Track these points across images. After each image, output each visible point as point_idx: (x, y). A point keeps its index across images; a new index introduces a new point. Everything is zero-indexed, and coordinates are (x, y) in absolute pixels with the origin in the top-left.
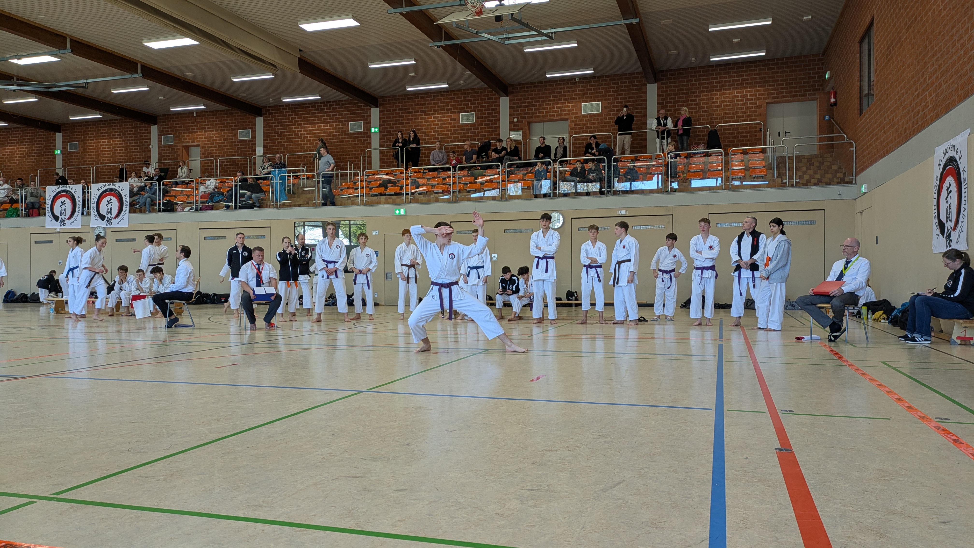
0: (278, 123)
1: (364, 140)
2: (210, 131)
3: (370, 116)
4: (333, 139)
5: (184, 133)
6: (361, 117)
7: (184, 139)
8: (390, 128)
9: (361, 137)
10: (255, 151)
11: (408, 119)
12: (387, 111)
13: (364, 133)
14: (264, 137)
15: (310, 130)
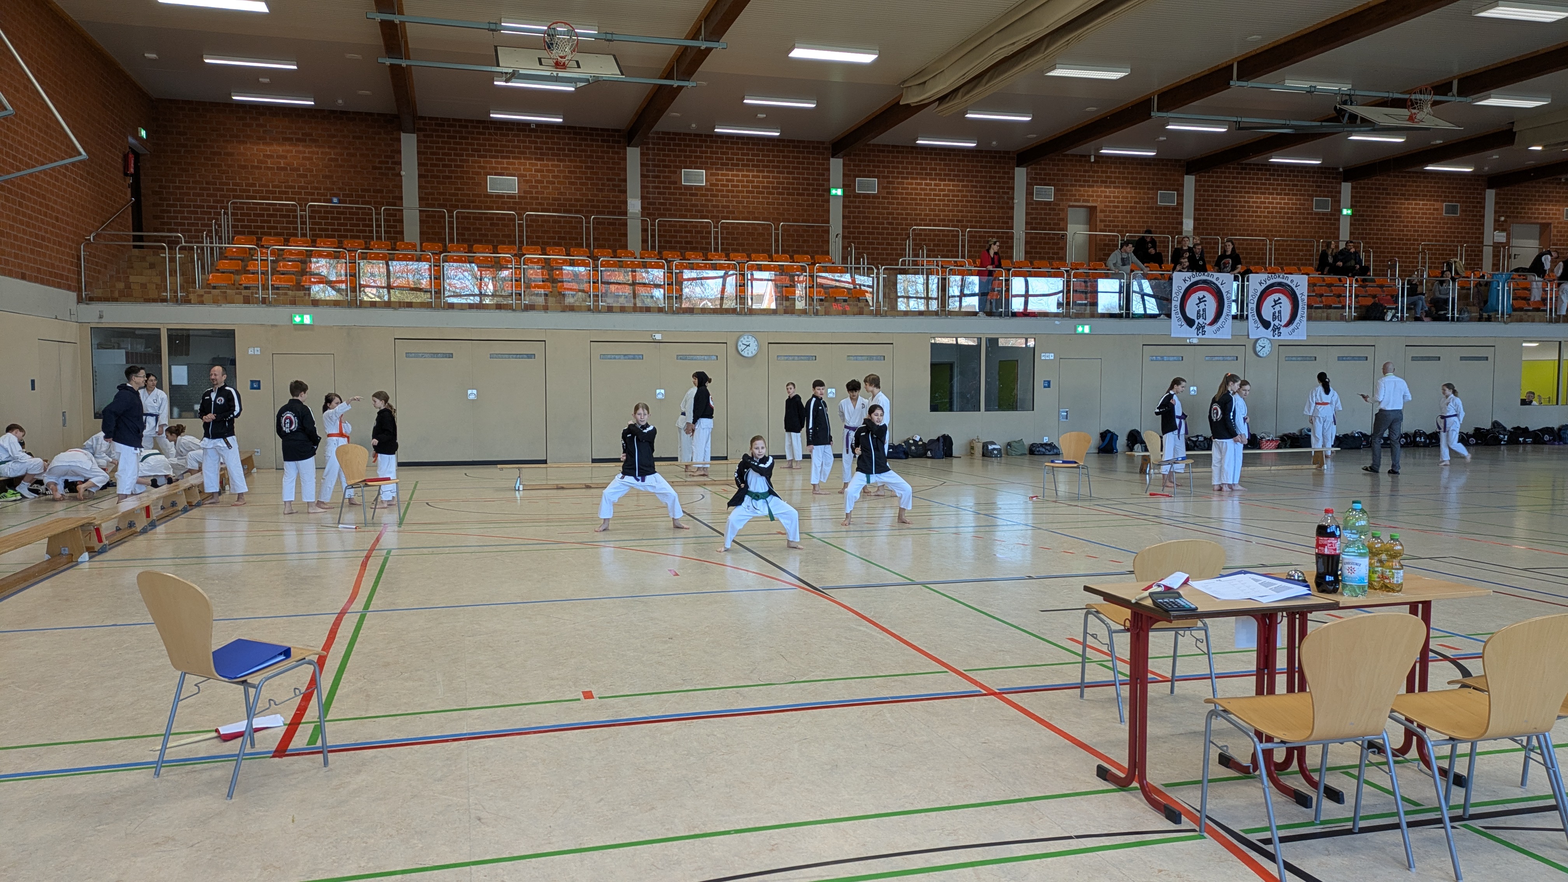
0: (1217, 187)
1: (1331, 224)
2: (1115, 187)
3: (1340, 192)
4: (1292, 218)
5: (1072, 185)
6: (1328, 192)
7: (1071, 195)
8: (1364, 211)
9: (1327, 219)
10: (1181, 224)
11: (1386, 203)
12: (1361, 188)
13: (1331, 215)
14: (1195, 205)
15: (1261, 203)
